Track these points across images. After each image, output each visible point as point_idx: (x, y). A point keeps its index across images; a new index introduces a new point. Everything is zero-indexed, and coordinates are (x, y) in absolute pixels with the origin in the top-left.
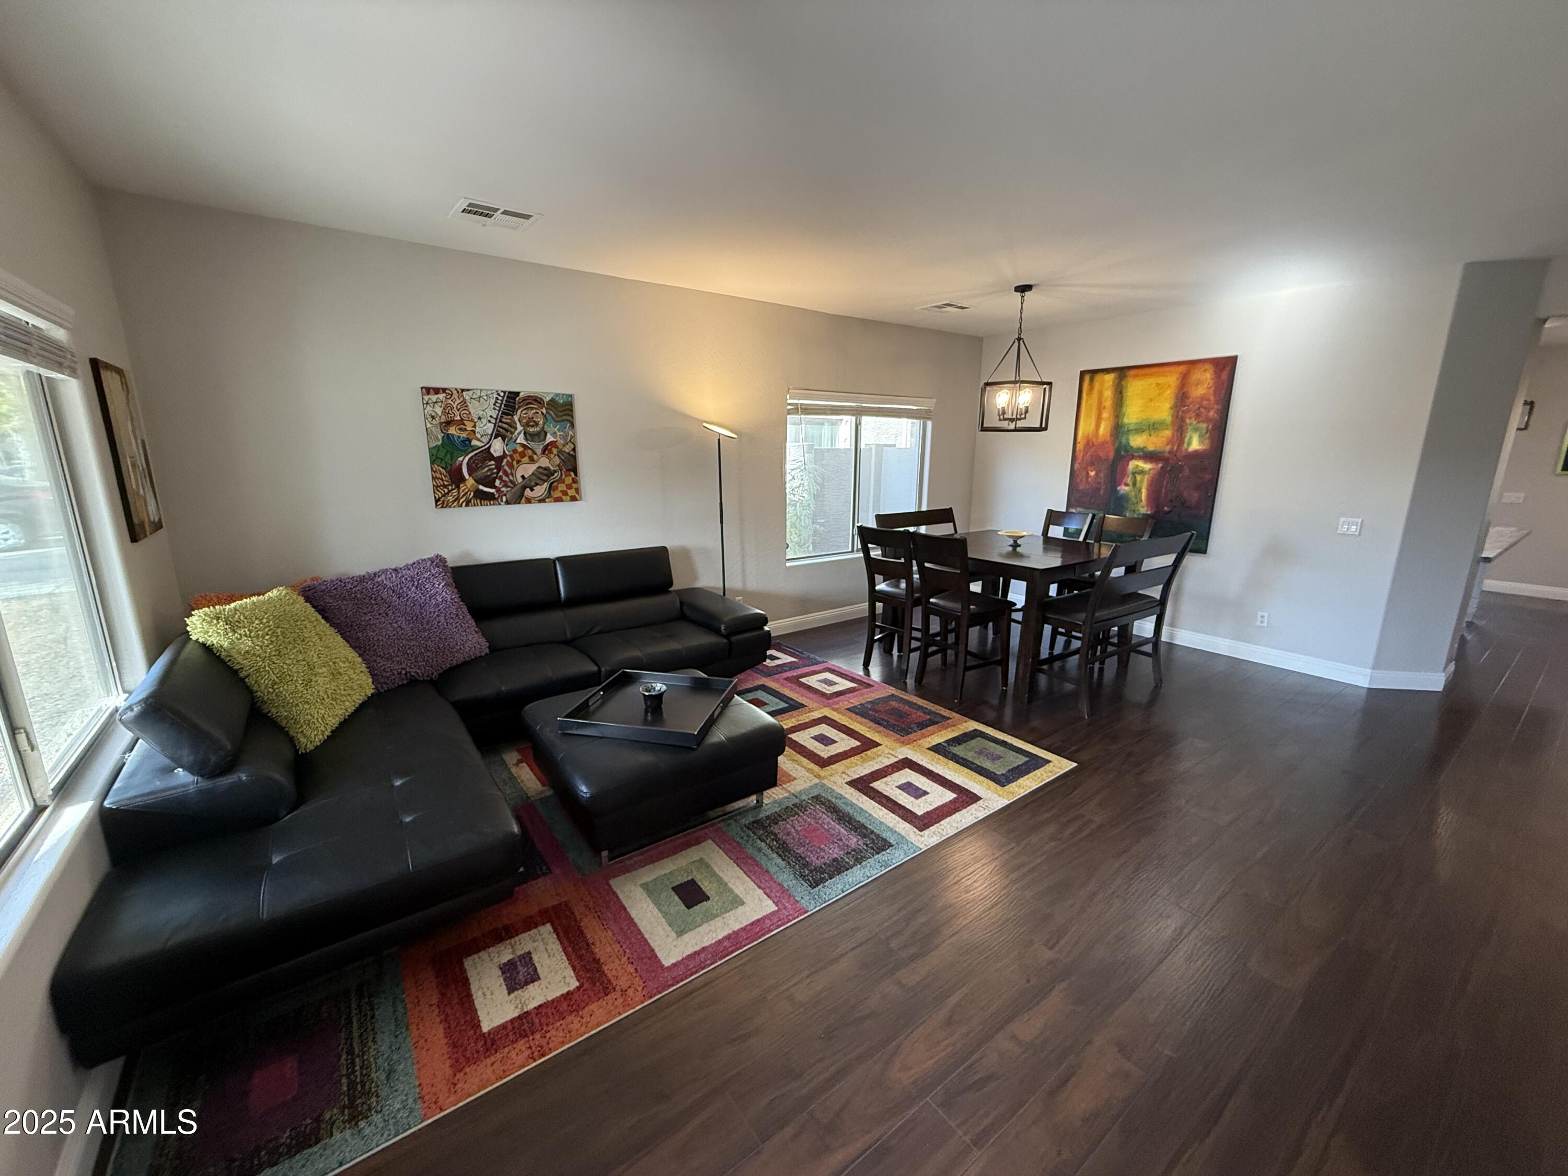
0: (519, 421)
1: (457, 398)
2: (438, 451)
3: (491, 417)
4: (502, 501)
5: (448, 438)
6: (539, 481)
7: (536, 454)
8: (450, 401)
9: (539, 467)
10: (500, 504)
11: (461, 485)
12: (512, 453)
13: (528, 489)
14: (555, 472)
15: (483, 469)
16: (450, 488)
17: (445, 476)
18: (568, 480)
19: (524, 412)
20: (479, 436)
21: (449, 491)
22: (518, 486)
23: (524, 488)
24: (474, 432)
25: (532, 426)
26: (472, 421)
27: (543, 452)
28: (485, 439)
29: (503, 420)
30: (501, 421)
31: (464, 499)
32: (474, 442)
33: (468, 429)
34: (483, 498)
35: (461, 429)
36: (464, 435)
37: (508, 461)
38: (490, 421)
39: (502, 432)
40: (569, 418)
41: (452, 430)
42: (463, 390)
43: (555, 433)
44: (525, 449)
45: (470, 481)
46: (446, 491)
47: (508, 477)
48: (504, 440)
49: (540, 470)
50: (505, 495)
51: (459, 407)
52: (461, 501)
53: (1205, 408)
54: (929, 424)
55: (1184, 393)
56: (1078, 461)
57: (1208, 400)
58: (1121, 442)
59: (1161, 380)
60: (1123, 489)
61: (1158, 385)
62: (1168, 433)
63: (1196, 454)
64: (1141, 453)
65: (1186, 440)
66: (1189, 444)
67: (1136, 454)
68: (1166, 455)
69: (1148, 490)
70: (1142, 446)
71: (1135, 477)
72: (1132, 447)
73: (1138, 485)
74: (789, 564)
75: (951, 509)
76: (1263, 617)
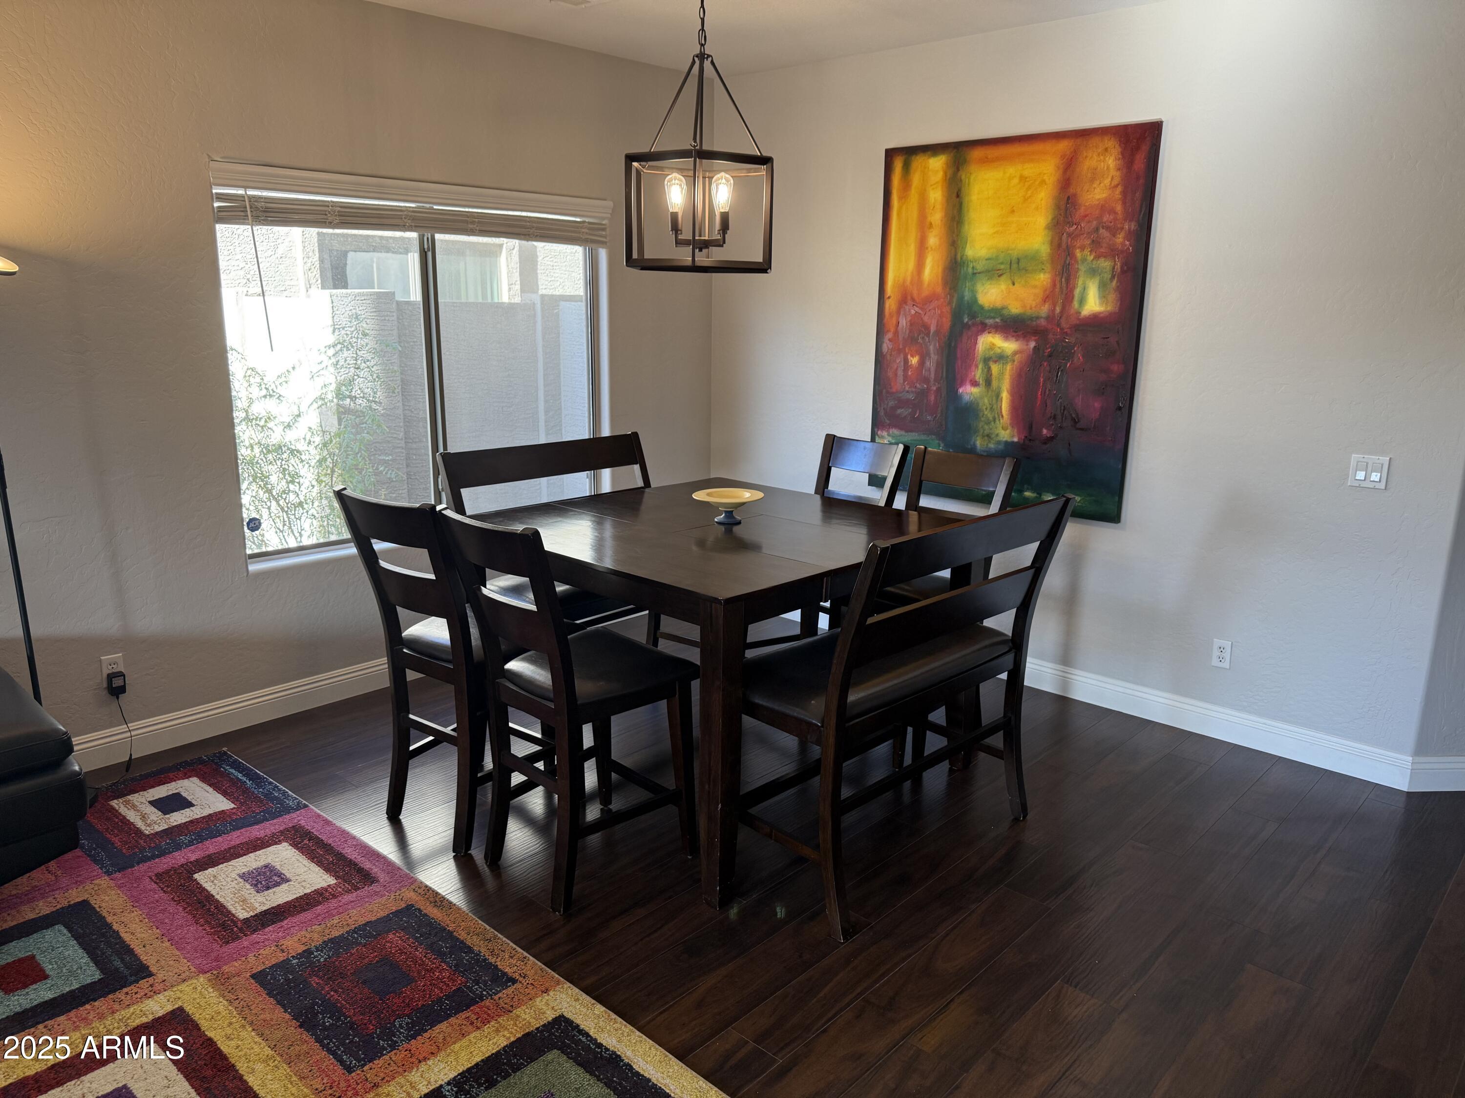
53: (1107, 228)
54: (603, 255)
55: (1069, 198)
56: (890, 335)
57: (1112, 211)
58: (963, 297)
59: (1029, 170)
60: (970, 392)
61: (1023, 179)
62: (1043, 278)
63: (1095, 321)
64: (998, 320)
65: (1077, 292)
66: (1082, 301)
67: (989, 322)
68: (1043, 322)
69: (1013, 393)
70: (998, 304)
71: (989, 369)
72: (982, 307)
73: (995, 383)
74: (254, 567)
75: (635, 435)
76: (1221, 649)
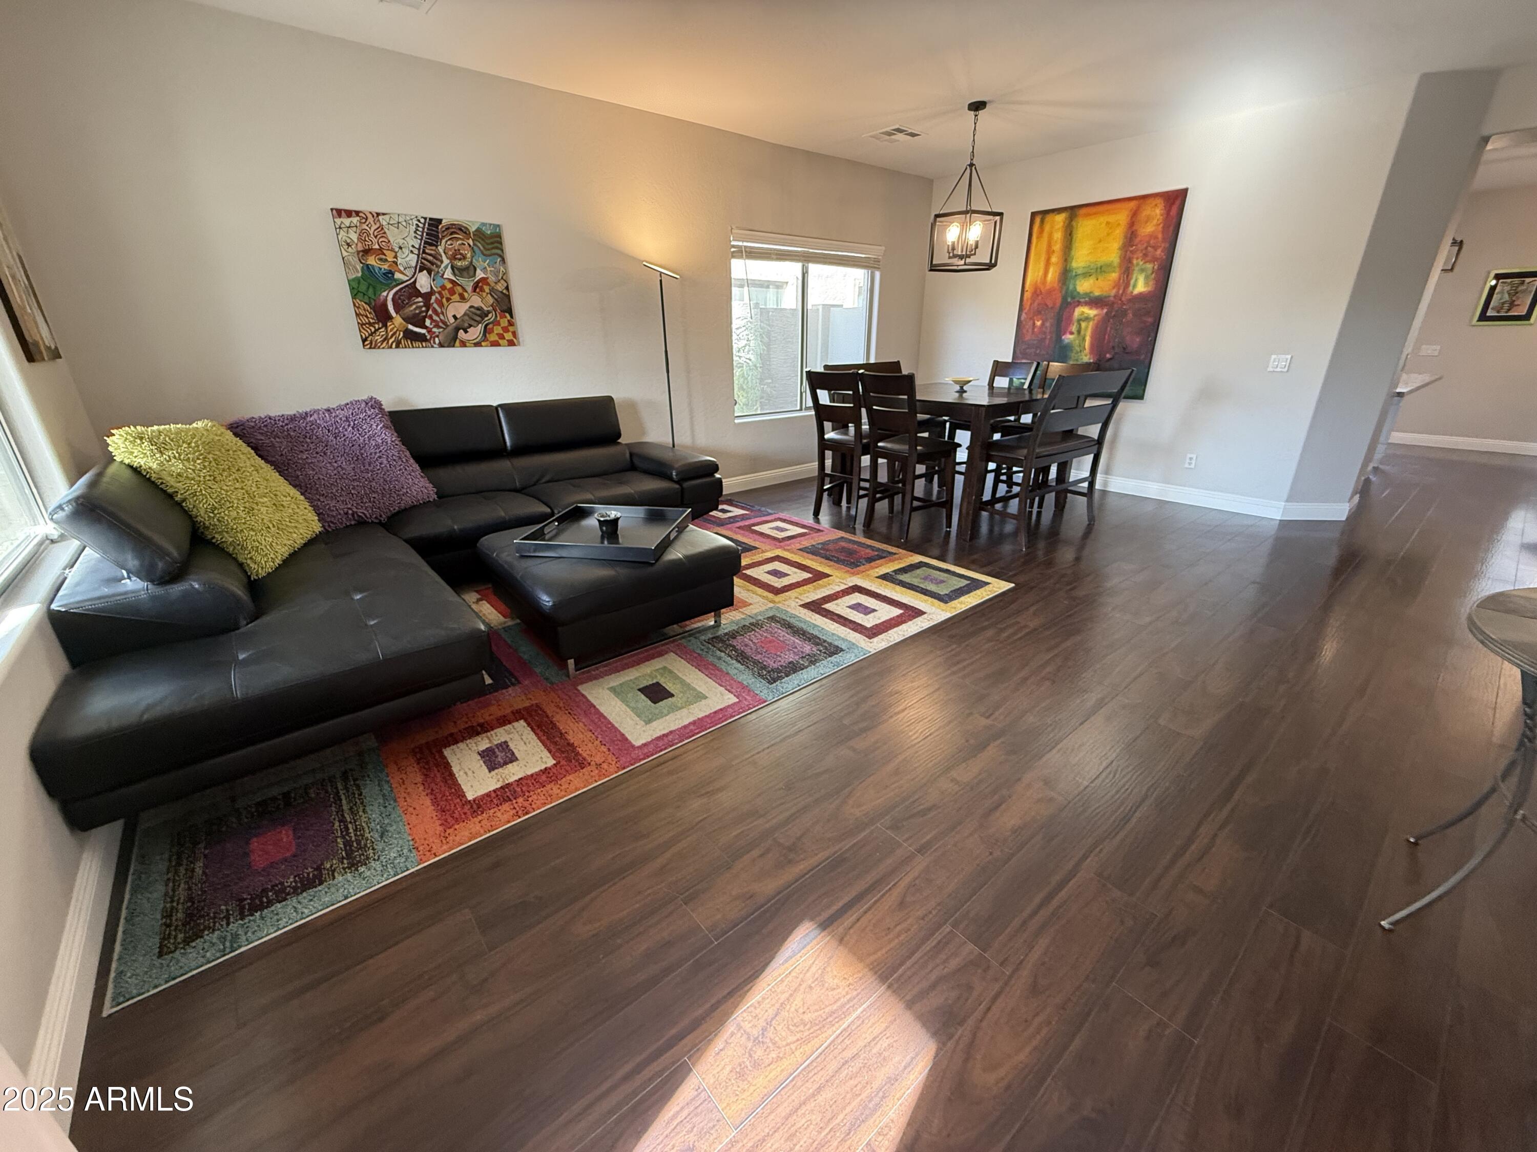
0: (445, 252)
1: (372, 223)
2: (359, 283)
3: (413, 246)
4: (434, 343)
5: (367, 268)
6: (472, 323)
7: (467, 292)
8: (365, 226)
9: (471, 307)
10: (432, 347)
11: (389, 324)
12: (440, 289)
13: (461, 331)
14: (489, 312)
15: (411, 305)
16: (377, 326)
17: (370, 313)
18: (504, 322)
19: (449, 243)
20: (402, 269)
21: (376, 330)
22: (450, 328)
23: (457, 329)
24: (396, 263)
25: (460, 259)
26: (392, 250)
27: (474, 290)
28: (410, 273)
29: (427, 251)
30: (424, 252)
31: (393, 339)
32: (398, 276)
33: (389, 260)
34: (413, 338)
35: (381, 260)
36: (385, 267)
37: (436, 298)
38: (412, 252)
39: (427, 265)
40: (499, 252)
41: (372, 261)
42: (378, 214)
43: (485, 268)
44: (454, 286)
45: (398, 320)
46: (373, 330)
47: (439, 316)
48: (430, 273)
49: (472, 309)
50: (438, 336)
51: (376, 233)
52: (391, 341)
53: (1153, 247)
54: (878, 275)
55: (1133, 232)
56: (1026, 311)
57: (1156, 238)
58: (1068, 288)
59: (1112, 218)
60: (1068, 338)
61: (1108, 223)
62: (1114, 276)
63: (1141, 297)
64: (1087, 299)
65: (1132, 282)
66: (1135, 286)
67: (1082, 300)
68: (1112, 299)
69: (1092, 337)
70: (1088, 291)
71: (1080, 325)
72: (1079, 293)
73: (1082, 333)
74: (737, 421)
75: (899, 362)
76: (1191, 459)
